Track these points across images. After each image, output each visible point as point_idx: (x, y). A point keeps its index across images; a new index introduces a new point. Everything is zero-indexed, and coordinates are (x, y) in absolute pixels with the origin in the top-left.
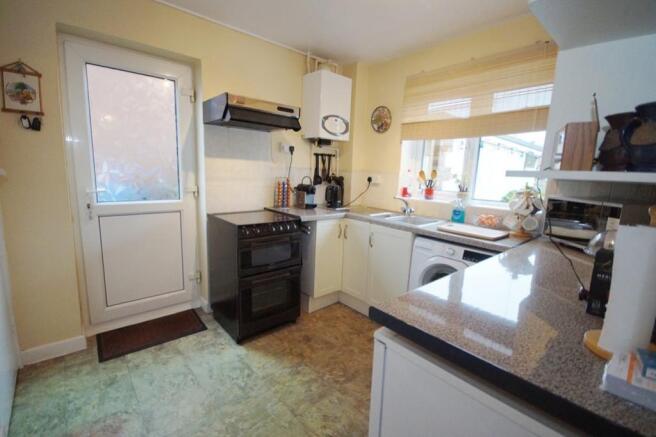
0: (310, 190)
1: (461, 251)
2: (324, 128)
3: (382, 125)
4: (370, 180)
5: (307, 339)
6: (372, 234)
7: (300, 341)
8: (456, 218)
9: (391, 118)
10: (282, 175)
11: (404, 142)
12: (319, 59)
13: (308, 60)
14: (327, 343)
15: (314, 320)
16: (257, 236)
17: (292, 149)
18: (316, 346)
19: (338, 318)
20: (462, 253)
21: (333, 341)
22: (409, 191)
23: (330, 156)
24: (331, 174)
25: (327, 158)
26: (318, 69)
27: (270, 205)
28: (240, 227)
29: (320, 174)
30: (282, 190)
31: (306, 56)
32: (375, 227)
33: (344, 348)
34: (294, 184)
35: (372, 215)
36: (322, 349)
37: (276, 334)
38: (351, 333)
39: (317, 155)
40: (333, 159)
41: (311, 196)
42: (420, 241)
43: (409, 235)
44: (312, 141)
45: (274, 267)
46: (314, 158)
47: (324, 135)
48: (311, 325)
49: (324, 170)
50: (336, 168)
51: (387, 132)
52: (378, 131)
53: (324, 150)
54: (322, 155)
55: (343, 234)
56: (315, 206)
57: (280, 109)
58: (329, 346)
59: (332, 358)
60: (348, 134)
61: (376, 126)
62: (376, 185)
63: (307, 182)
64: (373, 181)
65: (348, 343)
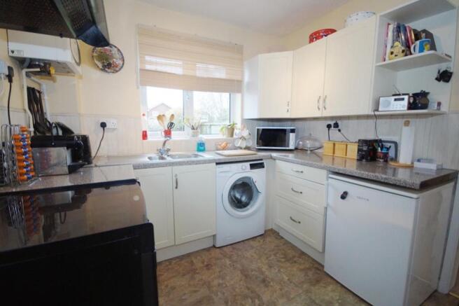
3: (109, 65)
4: (103, 125)
8: (202, 148)
9: (123, 61)
11: (140, 87)
20: (249, 166)
23: (39, 92)
38: (193, 278)
40: (42, 96)
43: (214, 165)
52: (103, 69)
54: (33, 89)
61: (100, 64)
64: (108, 126)
65: (208, 285)
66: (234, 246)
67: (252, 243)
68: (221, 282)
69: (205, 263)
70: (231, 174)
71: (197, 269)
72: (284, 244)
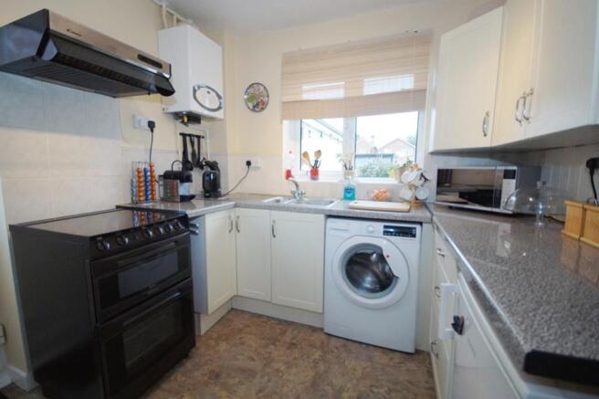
0: (184, 177)
1: (380, 227)
2: (195, 98)
3: (258, 104)
4: (249, 163)
5: (216, 376)
6: (274, 222)
7: (206, 384)
8: (349, 195)
9: (268, 96)
10: (141, 159)
11: (284, 121)
12: (176, 16)
13: (164, 13)
14: (243, 371)
15: (213, 343)
16: (127, 248)
17: (151, 125)
18: (231, 381)
19: (240, 331)
20: (382, 230)
21: (250, 365)
22: (293, 173)
23: (199, 137)
24: (201, 159)
25: (196, 140)
26: (177, 25)
27: (126, 201)
28: (93, 238)
29: (190, 159)
30: (144, 180)
31: (161, 7)
32: (276, 214)
33: (268, 370)
34: (160, 170)
35: (266, 201)
36: (241, 383)
37: (165, 386)
38: (266, 346)
39: (184, 135)
40: (202, 140)
41: (187, 184)
42: (332, 223)
43: (322, 217)
44: (178, 116)
45: (157, 289)
46: (180, 138)
47: (196, 109)
48: (211, 352)
49: (193, 154)
50: (208, 152)
51: (265, 112)
52: (253, 110)
53: (192, 129)
54: (190, 135)
55: (235, 227)
56: (192, 197)
57: (143, 58)
58: (249, 374)
59: (260, 391)
60: (222, 111)
61: (251, 105)
62: (257, 168)
63: (178, 167)
64: (253, 165)
65: (268, 361)
66: (350, 344)
67: (377, 354)
68: (283, 368)
69: (294, 341)
70: (347, 235)
71: (279, 341)
72: (427, 389)
